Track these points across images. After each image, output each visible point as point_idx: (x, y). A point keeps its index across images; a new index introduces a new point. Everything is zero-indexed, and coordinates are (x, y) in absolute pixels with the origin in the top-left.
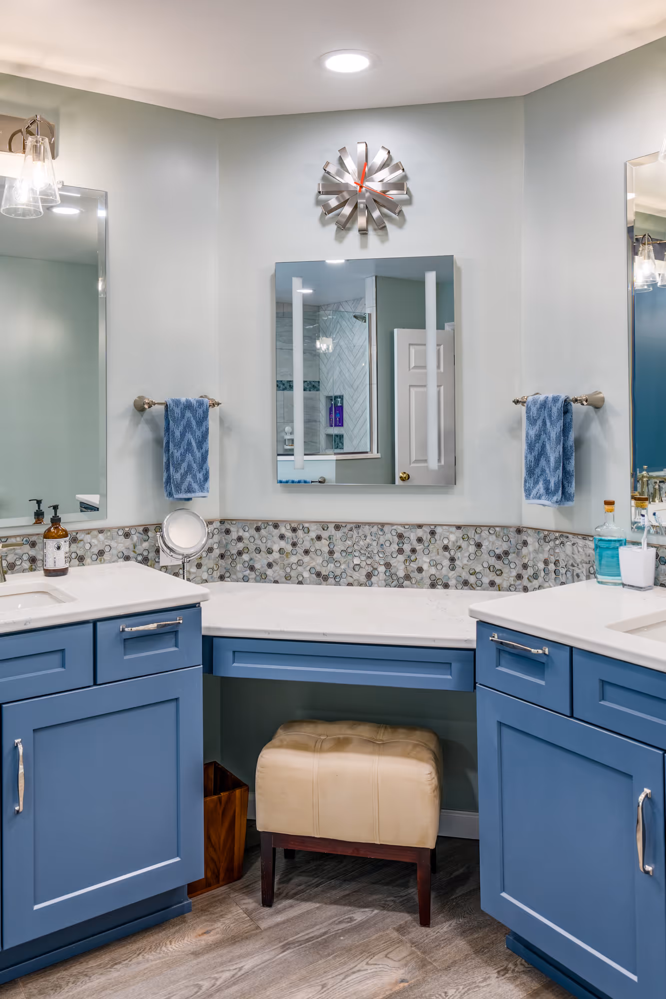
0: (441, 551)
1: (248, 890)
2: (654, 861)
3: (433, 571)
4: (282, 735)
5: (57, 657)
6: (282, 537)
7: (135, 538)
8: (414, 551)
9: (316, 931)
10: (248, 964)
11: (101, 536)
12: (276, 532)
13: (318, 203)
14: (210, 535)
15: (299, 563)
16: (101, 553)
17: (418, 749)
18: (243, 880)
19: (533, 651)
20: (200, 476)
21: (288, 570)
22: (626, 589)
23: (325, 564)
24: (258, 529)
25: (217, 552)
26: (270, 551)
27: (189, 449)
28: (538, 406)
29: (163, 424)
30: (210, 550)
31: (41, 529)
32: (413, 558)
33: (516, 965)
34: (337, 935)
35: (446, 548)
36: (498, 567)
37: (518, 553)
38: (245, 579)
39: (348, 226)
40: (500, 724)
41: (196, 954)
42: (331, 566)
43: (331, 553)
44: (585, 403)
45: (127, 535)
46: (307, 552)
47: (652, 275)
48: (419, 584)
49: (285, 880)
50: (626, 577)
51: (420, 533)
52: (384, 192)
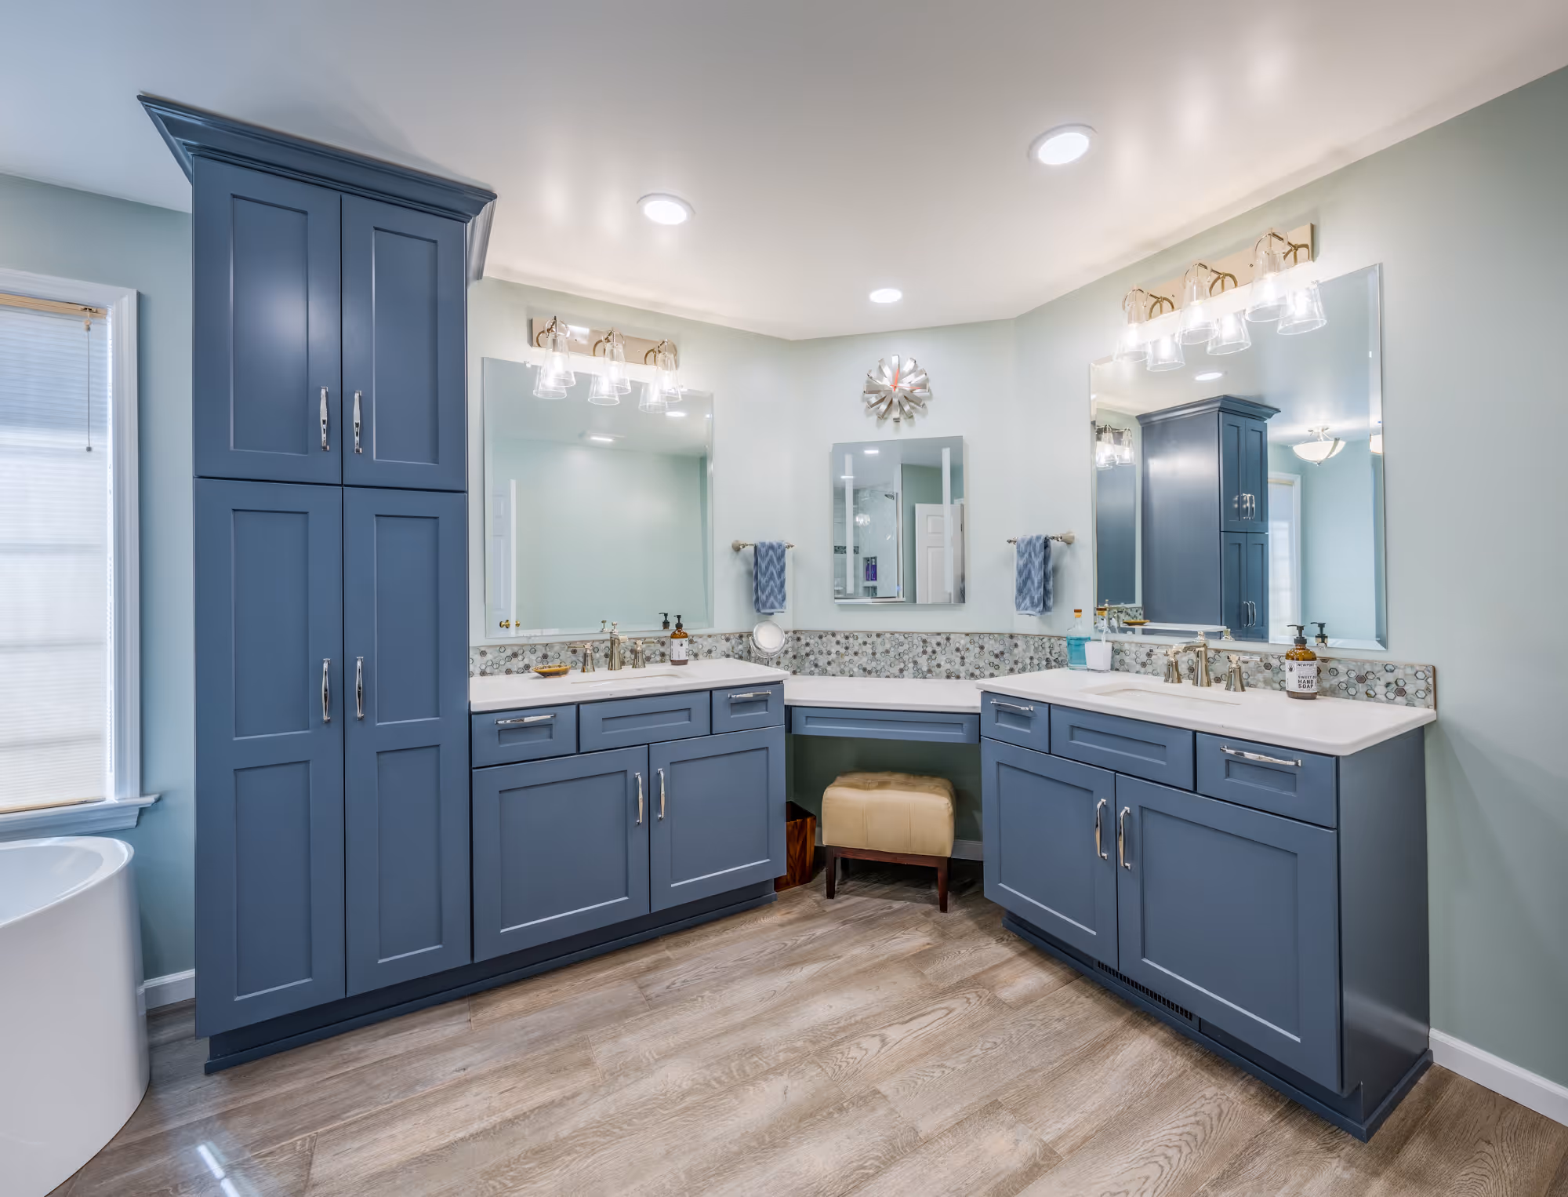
0: (954, 652)
1: (816, 889)
2: (1108, 850)
3: (948, 666)
4: (840, 780)
5: (686, 713)
6: (838, 643)
7: (733, 642)
8: (934, 652)
9: (865, 914)
10: (819, 932)
11: (710, 640)
12: (834, 640)
13: (864, 400)
14: (787, 642)
15: (851, 661)
16: (710, 652)
17: (938, 788)
18: (812, 882)
19: (1023, 708)
20: (780, 597)
21: (842, 666)
22: (1090, 672)
23: (869, 662)
24: (821, 637)
25: (791, 654)
26: (829, 653)
27: (771, 577)
28: (1025, 543)
29: (753, 560)
30: (786, 652)
31: (668, 633)
32: (934, 657)
33: (1009, 936)
34: (880, 917)
35: (958, 650)
36: (996, 663)
37: (1011, 652)
38: (812, 673)
39: (885, 416)
40: (998, 763)
41: (782, 925)
42: (874, 664)
43: (874, 654)
44: (1060, 539)
45: (728, 640)
46: (856, 654)
47: (1113, 456)
48: (938, 676)
49: (843, 882)
50: (1089, 665)
51: (939, 639)
52: (912, 391)
